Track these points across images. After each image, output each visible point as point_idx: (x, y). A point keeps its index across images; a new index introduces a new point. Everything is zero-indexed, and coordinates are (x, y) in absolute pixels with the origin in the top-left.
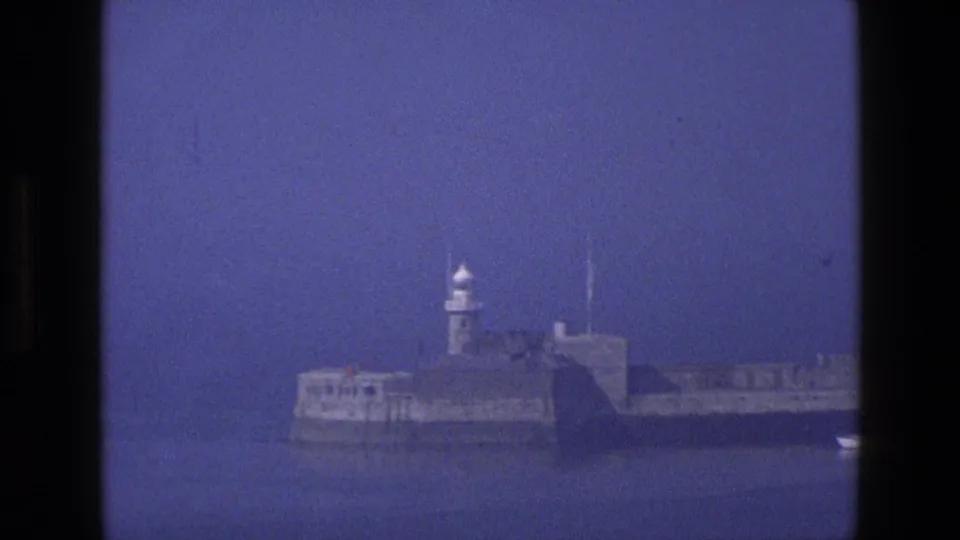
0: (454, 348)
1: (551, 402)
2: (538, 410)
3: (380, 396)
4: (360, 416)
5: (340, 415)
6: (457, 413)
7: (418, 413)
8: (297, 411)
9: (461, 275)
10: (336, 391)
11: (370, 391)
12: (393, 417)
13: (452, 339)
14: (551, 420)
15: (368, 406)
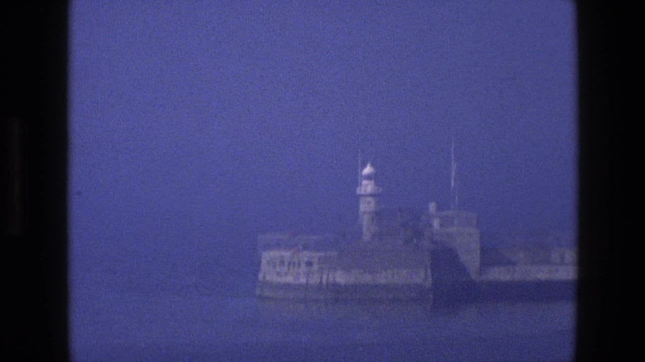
0: (366, 236)
1: (429, 271)
2: (421, 277)
3: (316, 267)
4: (303, 280)
5: (289, 279)
6: (367, 279)
7: (340, 278)
8: (260, 276)
9: (368, 170)
10: (286, 264)
11: (309, 264)
12: (324, 281)
13: (364, 230)
14: (429, 283)
15: (308, 275)
